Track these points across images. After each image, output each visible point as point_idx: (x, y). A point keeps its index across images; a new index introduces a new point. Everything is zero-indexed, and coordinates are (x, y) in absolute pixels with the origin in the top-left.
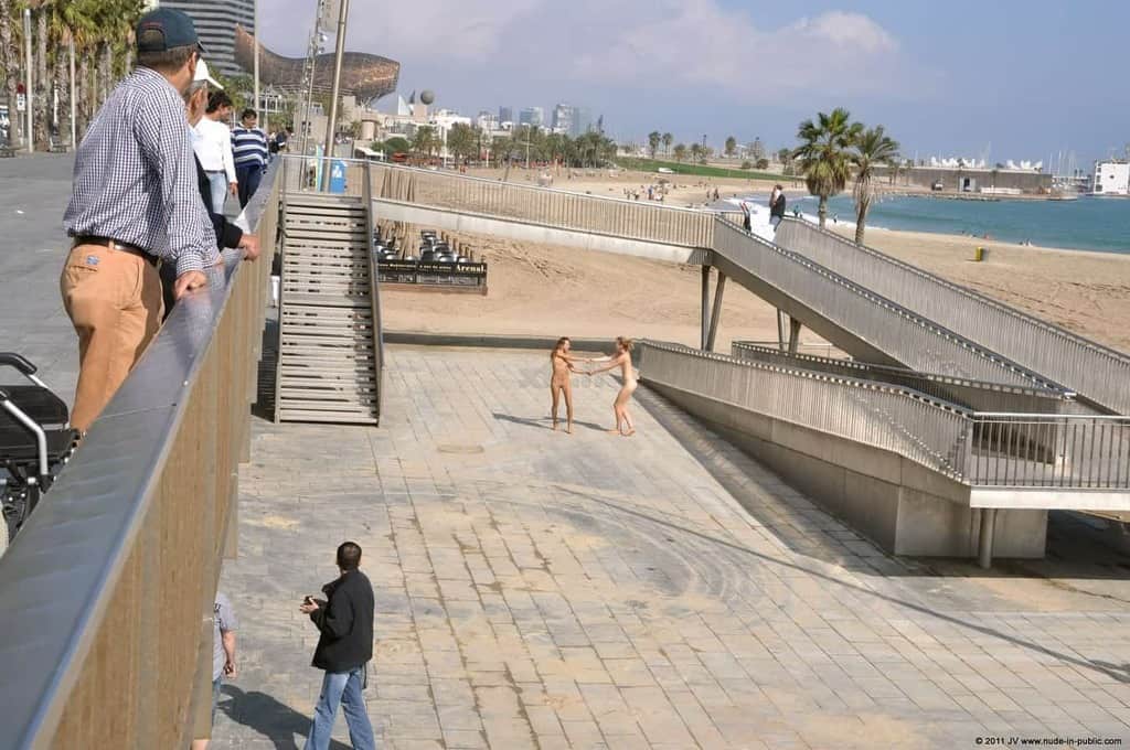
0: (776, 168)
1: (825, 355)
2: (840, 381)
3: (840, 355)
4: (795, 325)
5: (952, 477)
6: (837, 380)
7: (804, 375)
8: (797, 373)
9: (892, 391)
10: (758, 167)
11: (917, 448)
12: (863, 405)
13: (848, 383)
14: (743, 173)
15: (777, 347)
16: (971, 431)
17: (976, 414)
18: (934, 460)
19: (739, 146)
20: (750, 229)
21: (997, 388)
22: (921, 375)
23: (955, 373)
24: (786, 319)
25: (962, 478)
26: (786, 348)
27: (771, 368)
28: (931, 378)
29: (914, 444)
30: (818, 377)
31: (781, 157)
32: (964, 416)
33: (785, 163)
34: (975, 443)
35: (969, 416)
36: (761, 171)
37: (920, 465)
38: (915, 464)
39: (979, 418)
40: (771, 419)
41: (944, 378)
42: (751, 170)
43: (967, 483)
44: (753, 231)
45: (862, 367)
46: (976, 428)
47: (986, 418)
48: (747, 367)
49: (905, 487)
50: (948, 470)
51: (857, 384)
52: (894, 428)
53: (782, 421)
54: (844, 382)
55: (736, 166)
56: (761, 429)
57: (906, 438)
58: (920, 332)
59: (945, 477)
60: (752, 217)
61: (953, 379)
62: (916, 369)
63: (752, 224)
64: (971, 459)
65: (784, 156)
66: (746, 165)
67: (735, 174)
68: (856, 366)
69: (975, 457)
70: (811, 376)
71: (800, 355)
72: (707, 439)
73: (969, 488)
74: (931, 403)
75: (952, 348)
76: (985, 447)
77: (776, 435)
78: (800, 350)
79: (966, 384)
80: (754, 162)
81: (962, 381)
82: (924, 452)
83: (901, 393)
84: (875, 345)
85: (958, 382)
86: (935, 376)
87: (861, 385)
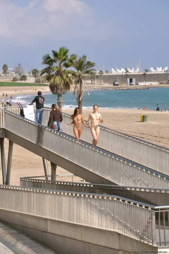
0: (31, 80)
1: (70, 181)
2: (82, 196)
3: (77, 180)
4: (54, 166)
5: (147, 243)
6: (80, 195)
7: (62, 194)
8: (58, 193)
9: (110, 199)
10: (22, 80)
11: (127, 229)
12: (96, 207)
13: (87, 196)
14: (14, 83)
15: (44, 179)
16: (154, 217)
17: (156, 207)
18: (136, 234)
19: (10, 69)
20: (24, 116)
21: (163, 192)
22: (123, 188)
23: (141, 185)
24: (48, 163)
25: (152, 243)
26: (50, 179)
27: (44, 192)
28: (129, 189)
29: (125, 226)
30: (70, 194)
31: (33, 73)
32: (150, 209)
33: (35, 77)
34: (157, 223)
35: (152, 209)
36: (23, 82)
37: (129, 238)
38: (126, 237)
39: (158, 209)
40: (46, 220)
41: (135, 188)
42: (18, 82)
43: (155, 245)
44: (26, 117)
45: (92, 186)
46: (157, 214)
47: (161, 209)
48: (31, 192)
49: (122, 250)
50: (144, 239)
51: (91, 196)
52: (113, 218)
53: (52, 220)
54: (85, 196)
55: (9, 80)
56: (41, 225)
57: (120, 223)
58: (120, 165)
59: (143, 243)
60: (25, 110)
61: (140, 189)
62: (121, 185)
63: (25, 113)
64: (156, 232)
65: (35, 72)
66: (15, 79)
67: (9, 84)
68: (88, 186)
69: (157, 230)
70: (66, 194)
71: (58, 182)
72: (11, 234)
73: (157, 248)
74: (132, 204)
75: (138, 172)
76: (162, 224)
77: (50, 228)
78: (57, 179)
79: (147, 191)
80: (19, 77)
81: (145, 189)
82: (131, 230)
83: (115, 199)
84: (98, 173)
85: (143, 190)
86: (131, 188)
87: (93, 197)
